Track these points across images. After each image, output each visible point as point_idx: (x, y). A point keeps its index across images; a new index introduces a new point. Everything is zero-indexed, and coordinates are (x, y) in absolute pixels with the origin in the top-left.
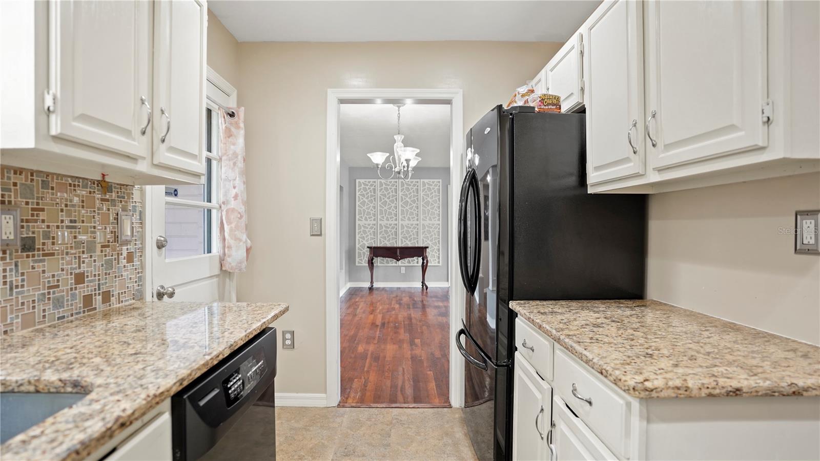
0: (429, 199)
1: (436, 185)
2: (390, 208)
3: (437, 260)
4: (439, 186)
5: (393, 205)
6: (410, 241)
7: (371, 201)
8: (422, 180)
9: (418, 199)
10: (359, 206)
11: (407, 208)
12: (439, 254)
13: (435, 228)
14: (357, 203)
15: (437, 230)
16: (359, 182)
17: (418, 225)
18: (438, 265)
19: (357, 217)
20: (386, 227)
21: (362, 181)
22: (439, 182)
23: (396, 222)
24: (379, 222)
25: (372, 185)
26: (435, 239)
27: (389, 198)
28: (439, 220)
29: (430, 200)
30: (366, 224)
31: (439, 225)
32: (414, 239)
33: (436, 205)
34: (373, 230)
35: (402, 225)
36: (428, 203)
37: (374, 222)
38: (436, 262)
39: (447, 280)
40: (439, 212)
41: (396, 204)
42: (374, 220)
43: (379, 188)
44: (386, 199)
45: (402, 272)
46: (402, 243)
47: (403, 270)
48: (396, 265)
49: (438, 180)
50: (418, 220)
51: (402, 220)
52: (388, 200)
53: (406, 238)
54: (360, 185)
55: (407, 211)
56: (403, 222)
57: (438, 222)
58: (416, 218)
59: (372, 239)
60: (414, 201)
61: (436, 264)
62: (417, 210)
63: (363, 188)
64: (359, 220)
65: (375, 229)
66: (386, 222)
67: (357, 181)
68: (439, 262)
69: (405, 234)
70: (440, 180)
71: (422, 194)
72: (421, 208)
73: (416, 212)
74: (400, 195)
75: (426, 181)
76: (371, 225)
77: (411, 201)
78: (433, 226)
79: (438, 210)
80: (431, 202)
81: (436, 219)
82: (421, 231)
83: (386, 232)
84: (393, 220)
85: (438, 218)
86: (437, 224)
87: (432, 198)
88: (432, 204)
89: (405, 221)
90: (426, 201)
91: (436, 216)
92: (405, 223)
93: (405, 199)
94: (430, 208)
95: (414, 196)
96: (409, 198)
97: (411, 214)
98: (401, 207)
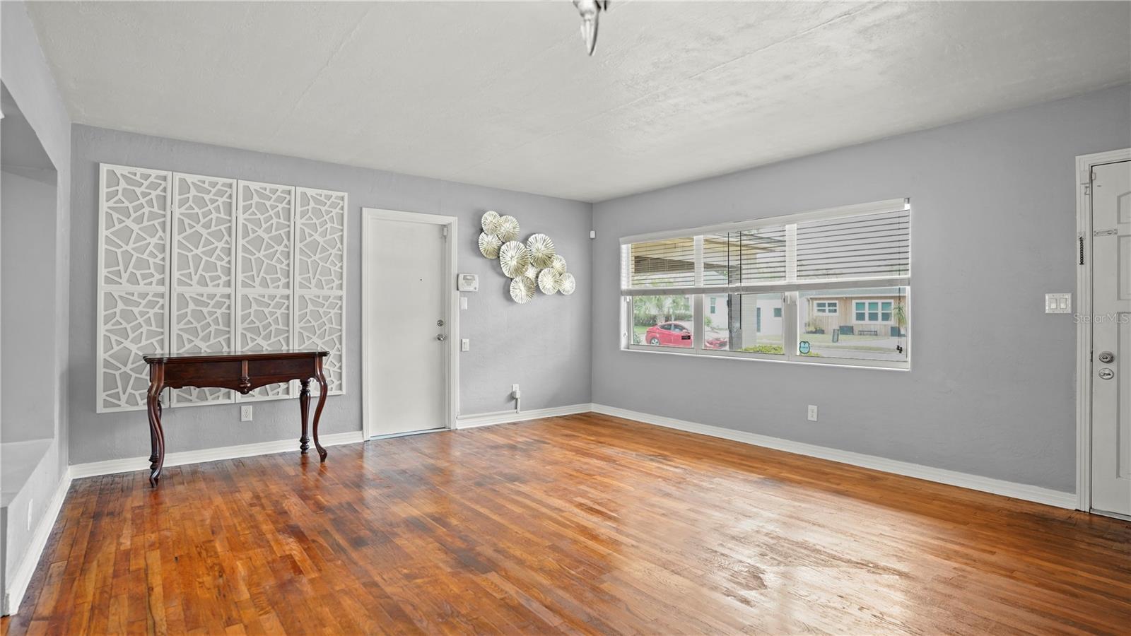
0: (316, 236)
1: (334, 205)
4: (342, 209)
5: (220, 245)
6: (268, 337)
7: (152, 231)
8: (300, 190)
9: (288, 234)
10: (109, 242)
11: (261, 255)
13: (333, 306)
14: (103, 232)
15: (336, 310)
16: (112, 173)
17: (288, 297)
19: (102, 272)
20: (199, 303)
21: (120, 170)
22: (342, 199)
23: (227, 290)
24: (177, 289)
25: (153, 186)
26: (332, 331)
27: (207, 226)
28: (340, 287)
29: (320, 240)
30: (133, 295)
31: (341, 298)
32: (278, 332)
33: (334, 251)
34: (157, 310)
35: (245, 297)
36: (314, 246)
37: (161, 289)
39: (358, 426)
40: (341, 267)
41: (227, 242)
42: (162, 282)
43: (177, 197)
44: (198, 228)
45: (244, 419)
47: (248, 414)
48: (228, 401)
49: (341, 194)
50: (287, 285)
51: (245, 285)
52: (204, 232)
53: (256, 331)
54: (113, 183)
55: (259, 261)
56: (248, 291)
57: (339, 293)
58: (284, 280)
59: (151, 334)
60: (278, 239)
63: (124, 190)
64: (108, 280)
65: (162, 307)
66: (198, 288)
67: (104, 168)
69: (253, 322)
70: (346, 195)
71: (299, 222)
72: (298, 257)
73: (284, 266)
75: (310, 192)
76: (149, 298)
77: (269, 238)
78: (327, 301)
79: (339, 265)
80: (322, 243)
81: (334, 285)
82: (297, 313)
83: (199, 316)
84: (218, 285)
85: (337, 282)
86: (335, 298)
87: (324, 234)
88: (324, 250)
89: (254, 287)
90: (308, 239)
91: (333, 277)
92: (252, 293)
93: (254, 231)
94: (319, 258)
95: (279, 226)
96: (264, 231)
97: (272, 270)
98: (244, 252)
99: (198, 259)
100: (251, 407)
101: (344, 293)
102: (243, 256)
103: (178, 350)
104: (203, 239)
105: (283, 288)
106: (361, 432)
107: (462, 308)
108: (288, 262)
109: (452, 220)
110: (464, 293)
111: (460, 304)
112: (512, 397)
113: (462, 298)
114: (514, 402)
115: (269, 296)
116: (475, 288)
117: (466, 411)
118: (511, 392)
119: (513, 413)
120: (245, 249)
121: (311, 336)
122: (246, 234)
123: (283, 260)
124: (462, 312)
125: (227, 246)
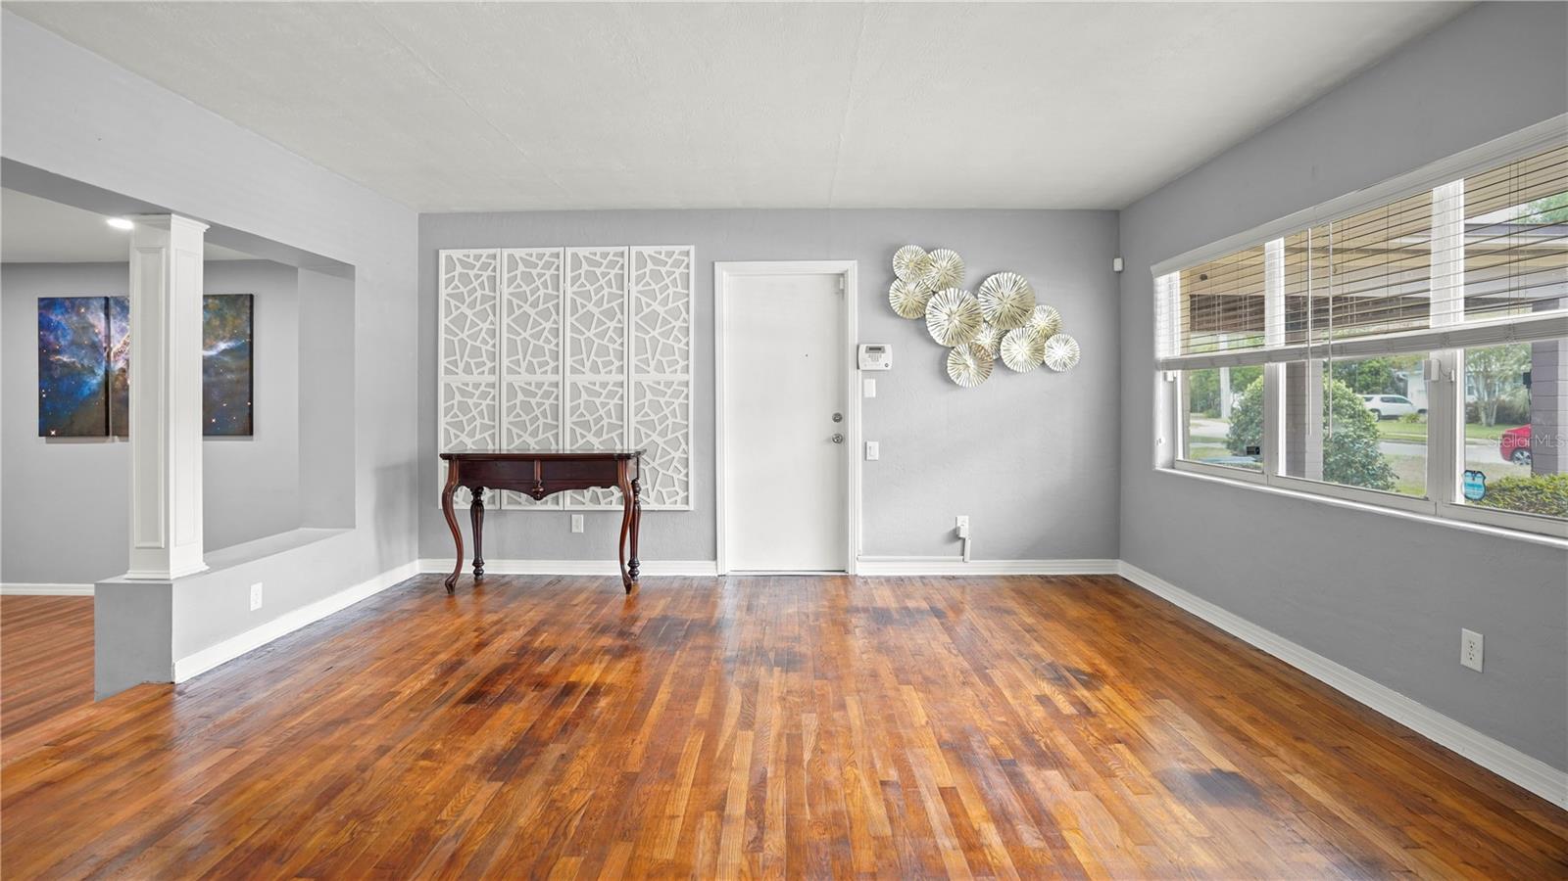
0: (655, 306)
1: (677, 264)
2: (538, 336)
3: (682, 494)
4: (688, 266)
5: (548, 325)
6: (599, 434)
7: (483, 315)
8: (634, 249)
9: (621, 306)
10: (448, 330)
11: (590, 334)
12: (687, 475)
13: (676, 394)
14: (443, 321)
15: (681, 400)
16: (449, 258)
17: (621, 385)
18: (684, 507)
19: (442, 362)
20: (527, 393)
21: (457, 254)
22: (687, 254)
23: (554, 378)
24: (507, 378)
25: (485, 267)
28: (686, 369)
29: (661, 310)
30: (467, 385)
31: (687, 384)
32: (612, 427)
33: (679, 324)
34: (488, 401)
35: (574, 385)
36: (652, 319)
37: (492, 379)
38: (679, 498)
39: (711, 554)
40: (687, 344)
41: (555, 322)
42: (492, 371)
43: (506, 276)
44: (526, 308)
45: (574, 530)
46: (574, 441)
47: (579, 524)
48: (556, 508)
49: (685, 248)
50: (621, 370)
51: (574, 371)
52: (532, 312)
53: (586, 425)
54: (450, 266)
55: (590, 342)
56: (577, 378)
57: (684, 377)
59: (484, 428)
60: (610, 314)
61: (680, 507)
63: (460, 274)
64: (448, 371)
65: (494, 399)
66: (526, 377)
67: (443, 254)
68: (686, 500)
70: (692, 249)
71: (634, 290)
72: (633, 334)
73: (616, 346)
74: (569, 295)
75: (648, 250)
76: (482, 388)
77: (600, 313)
78: (669, 388)
79: (684, 341)
80: (662, 314)
81: (678, 367)
82: (633, 404)
83: (527, 407)
84: (546, 372)
85: (682, 363)
86: (679, 384)
87: (665, 302)
88: (665, 322)
89: (584, 373)
90: (646, 311)
91: (677, 357)
92: (582, 380)
93: (584, 306)
94: (659, 334)
95: (612, 297)
96: (594, 304)
97: (603, 351)
98: (572, 331)
99: (526, 343)
100: (582, 516)
101: (691, 377)
102: (572, 337)
103: (508, 446)
104: (532, 319)
105: (617, 373)
106: (714, 563)
107: (867, 395)
108: (621, 340)
109: (851, 267)
110: (868, 373)
111: (862, 389)
112: (955, 536)
113: (866, 381)
114: (959, 544)
115: (601, 383)
116: (887, 365)
117: (873, 550)
118: (954, 527)
119: (957, 561)
120: (574, 329)
121: (650, 433)
122: (574, 310)
123: (616, 338)
124: (866, 402)
125: (555, 326)
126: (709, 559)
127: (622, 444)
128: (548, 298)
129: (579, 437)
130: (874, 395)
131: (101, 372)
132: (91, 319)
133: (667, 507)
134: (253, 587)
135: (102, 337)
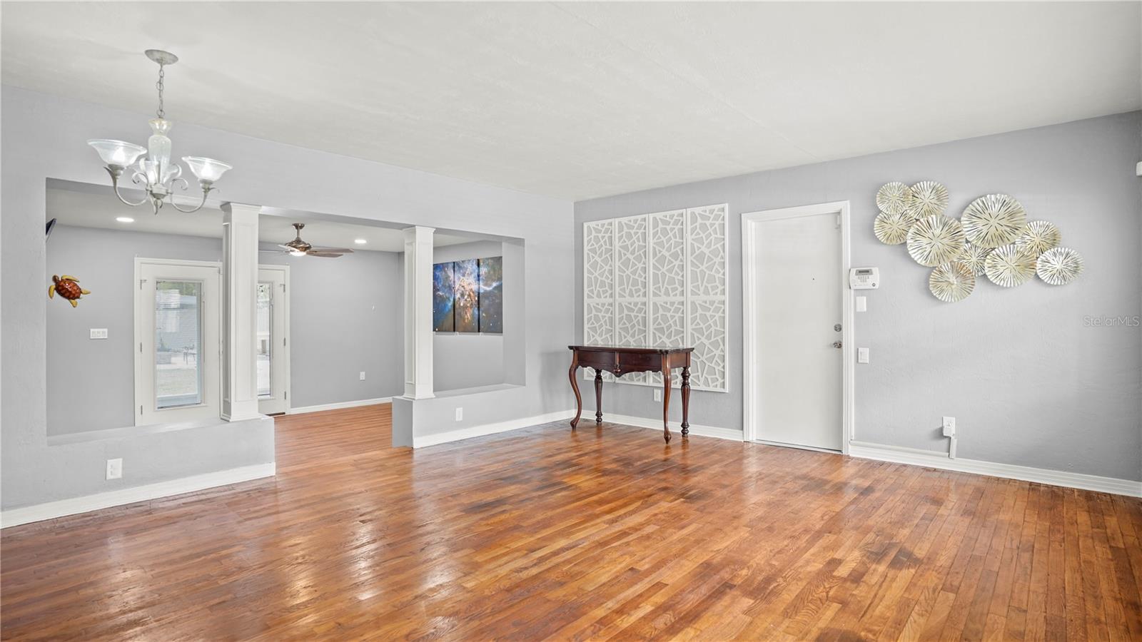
0: (703, 248)
1: (717, 218)
2: (634, 273)
3: (721, 380)
4: (723, 219)
5: (640, 265)
7: (606, 261)
8: (689, 210)
9: (682, 250)
10: (589, 272)
12: (724, 367)
13: (717, 310)
14: (586, 266)
15: (720, 314)
16: (589, 227)
17: (683, 304)
18: (722, 390)
19: (586, 291)
21: (593, 224)
22: (723, 210)
25: (607, 231)
27: (633, 253)
28: (723, 292)
29: (707, 251)
30: (598, 305)
31: (723, 303)
32: (677, 332)
33: (718, 260)
34: (609, 315)
35: (655, 304)
36: (701, 257)
37: (611, 300)
38: (718, 383)
39: (739, 425)
40: (724, 274)
42: (611, 296)
43: (617, 235)
44: (629, 255)
45: (655, 399)
46: (655, 341)
48: (643, 384)
49: (721, 206)
50: (682, 293)
51: (655, 294)
52: (631, 257)
53: (661, 330)
54: (590, 233)
55: (664, 275)
56: (657, 299)
57: (722, 298)
58: (680, 289)
60: (675, 256)
61: (719, 389)
62: (681, 274)
63: (594, 237)
64: (589, 297)
65: (612, 313)
66: (628, 299)
67: (585, 225)
68: (723, 385)
69: (659, 324)
70: (726, 206)
71: (689, 238)
72: (689, 268)
73: (680, 277)
74: (652, 245)
75: (698, 210)
76: (606, 306)
77: (670, 255)
78: (712, 306)
79: (722, 272)
80: (708, 254)
81: (718, 291)
82: (689, 317)
83: (629, 318)
85: (721, 288)
86: (719, 303)
87: (709, 245)
88: (710, 259)
89: (660, 296)
90: (697, 252)
91: (717, 284)
92: (661, 300)
93: (660, 252)
94: (706, 268)
95: (677, 244)
96: (667, 250)
97: (672, 281)
98: (654, 269)
99: (628, 277)
100: (660, 391)
101: (727, 298)
102: (654, 273)
105: (680, 295)
106: (741, 432)
107: (858, 310)
109: (845, 206)
110: (860, 292)
111: (856, 305)
112: (940, 434)
113: (858, 298)
114: (945, 441)
115: (670, 303)
116: (874, 285)
117: (864, 437)
118: (941, 426)
119: (943, 457)
120: (655, 267)
121: (700, 337)
122: (655, 255)
123: (680, 272)
124: (858, 315)
125: (644, 266)
126: (739, 429)
127: (683, 344)
128: (640, 248)
129: (658, 338)
130: (865, 310)
131: (452, 300)
132: (449, 274)
133: (711, 389)
134: (458, 409)
135: (452, 282)
